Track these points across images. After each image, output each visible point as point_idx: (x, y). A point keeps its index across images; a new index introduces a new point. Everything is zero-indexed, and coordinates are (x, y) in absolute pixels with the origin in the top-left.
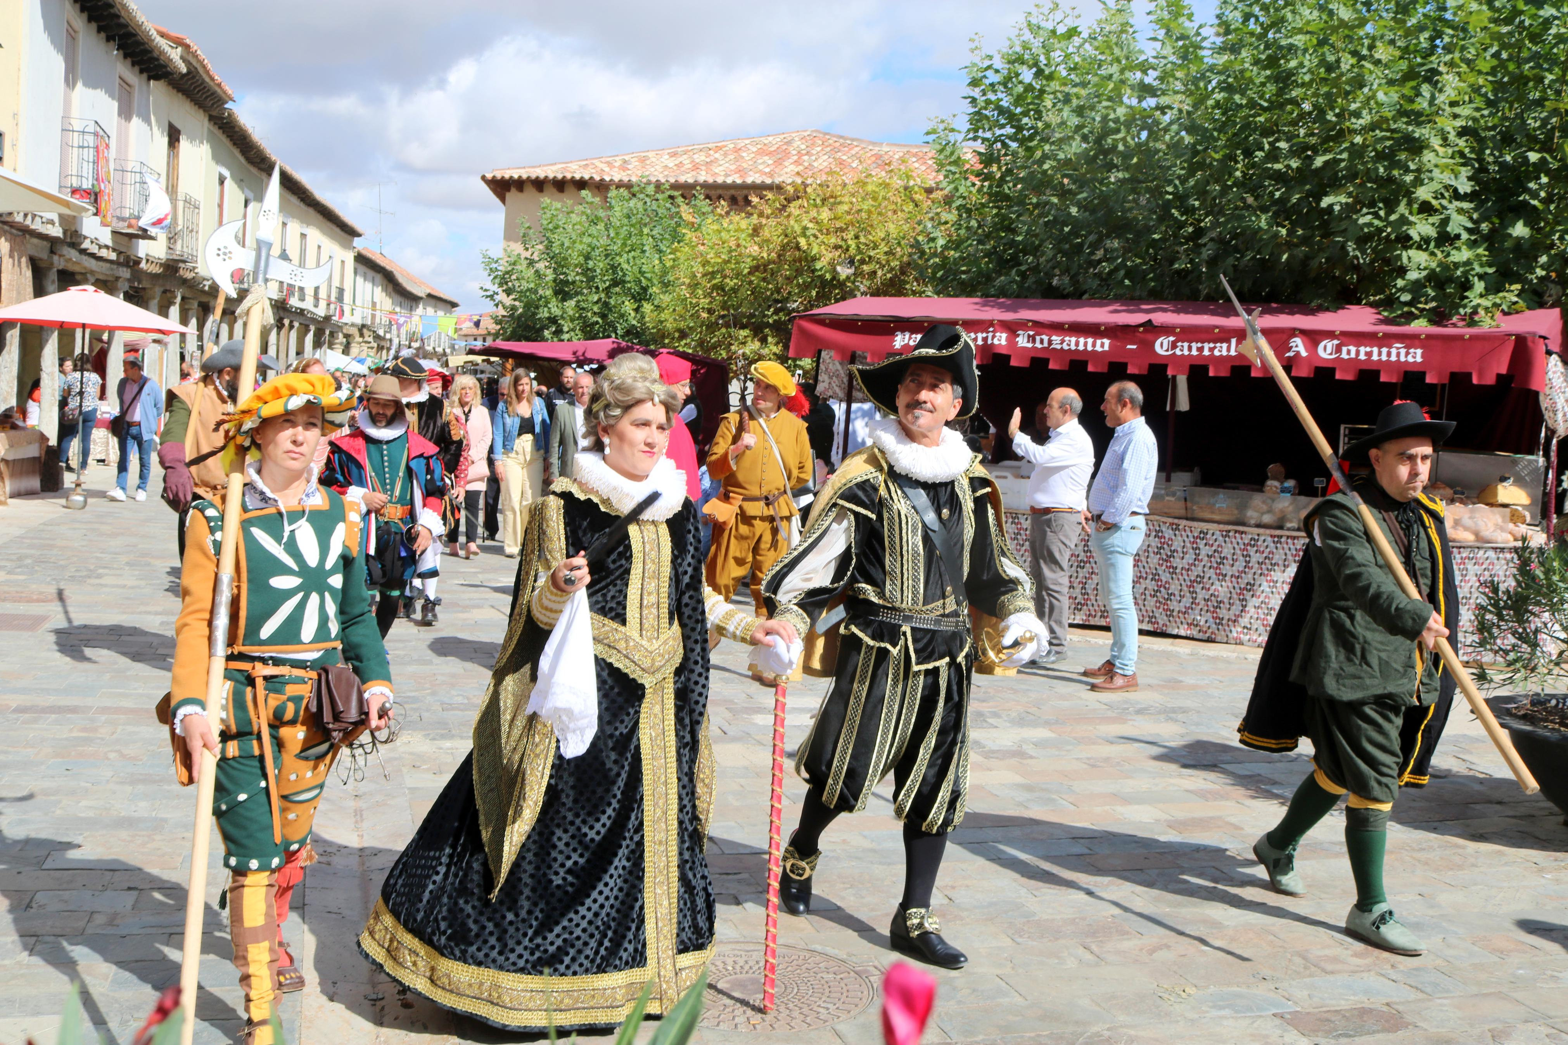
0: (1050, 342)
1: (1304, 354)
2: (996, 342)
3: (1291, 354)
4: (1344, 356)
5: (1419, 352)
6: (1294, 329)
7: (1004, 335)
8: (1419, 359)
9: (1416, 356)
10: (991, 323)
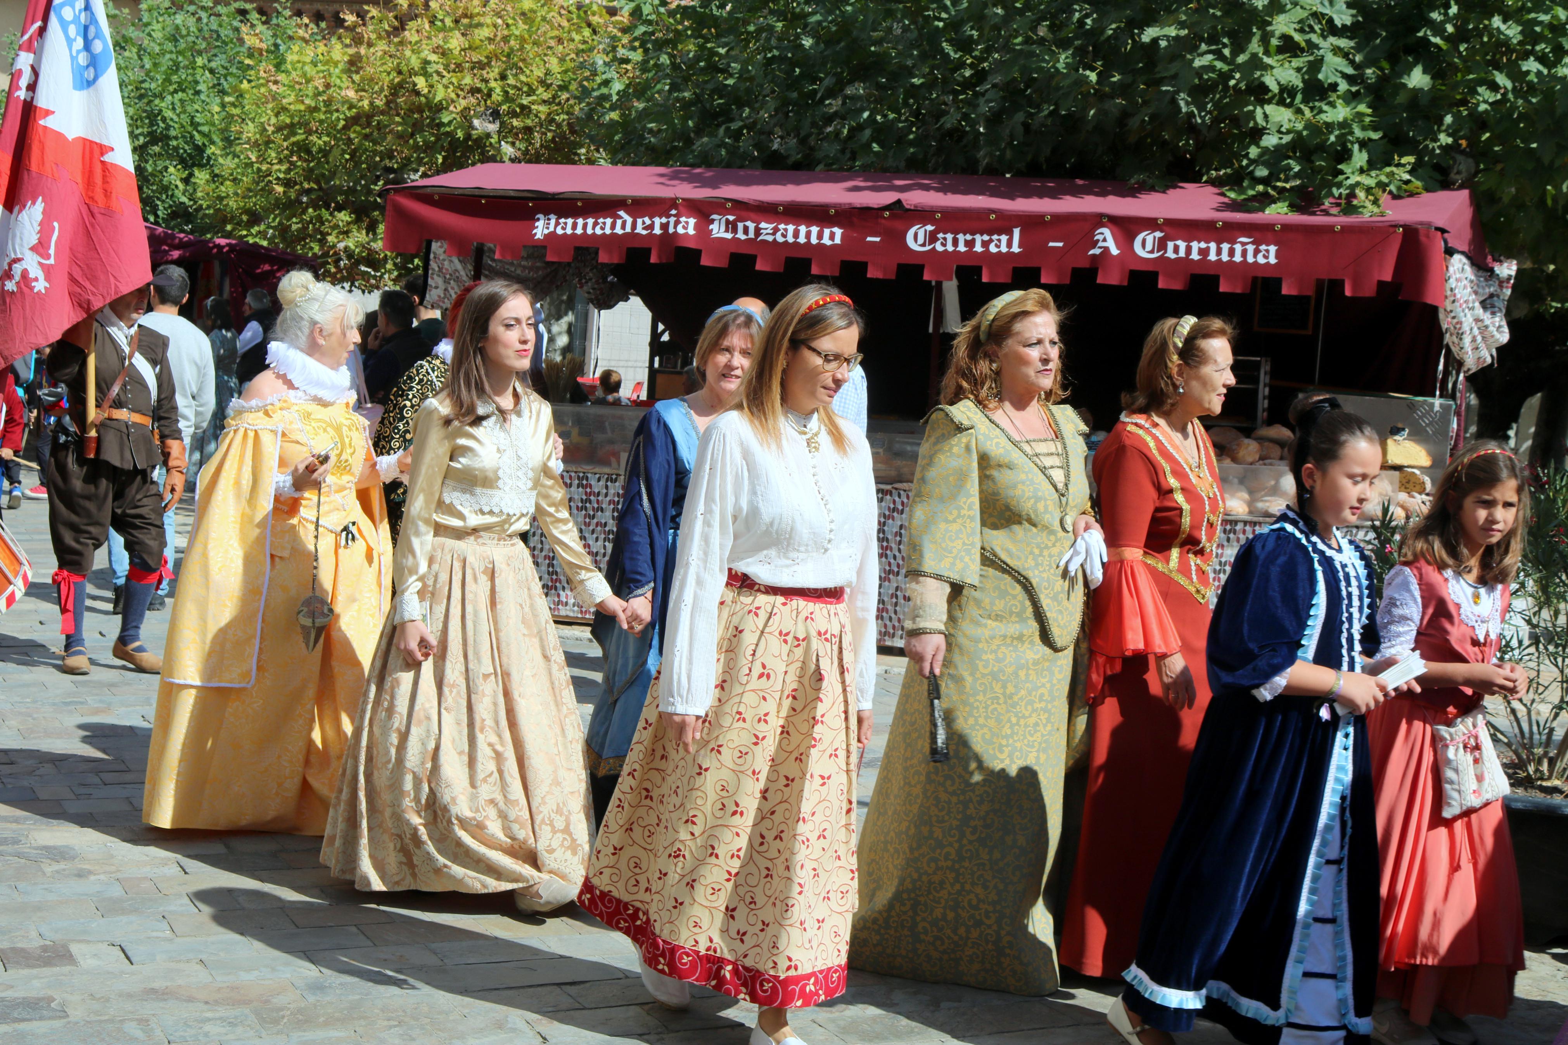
0: (758, 231)
1: (1115, 251)
2: (680, 230)
3: (1096, 251)
4: (1170, 254)
5: (1273, 249)
6: (1101, 216)
7: (692, 221)
8: (1273, 260)
9: (1269, 255)
10: (672, 203)
